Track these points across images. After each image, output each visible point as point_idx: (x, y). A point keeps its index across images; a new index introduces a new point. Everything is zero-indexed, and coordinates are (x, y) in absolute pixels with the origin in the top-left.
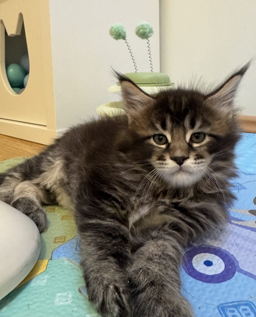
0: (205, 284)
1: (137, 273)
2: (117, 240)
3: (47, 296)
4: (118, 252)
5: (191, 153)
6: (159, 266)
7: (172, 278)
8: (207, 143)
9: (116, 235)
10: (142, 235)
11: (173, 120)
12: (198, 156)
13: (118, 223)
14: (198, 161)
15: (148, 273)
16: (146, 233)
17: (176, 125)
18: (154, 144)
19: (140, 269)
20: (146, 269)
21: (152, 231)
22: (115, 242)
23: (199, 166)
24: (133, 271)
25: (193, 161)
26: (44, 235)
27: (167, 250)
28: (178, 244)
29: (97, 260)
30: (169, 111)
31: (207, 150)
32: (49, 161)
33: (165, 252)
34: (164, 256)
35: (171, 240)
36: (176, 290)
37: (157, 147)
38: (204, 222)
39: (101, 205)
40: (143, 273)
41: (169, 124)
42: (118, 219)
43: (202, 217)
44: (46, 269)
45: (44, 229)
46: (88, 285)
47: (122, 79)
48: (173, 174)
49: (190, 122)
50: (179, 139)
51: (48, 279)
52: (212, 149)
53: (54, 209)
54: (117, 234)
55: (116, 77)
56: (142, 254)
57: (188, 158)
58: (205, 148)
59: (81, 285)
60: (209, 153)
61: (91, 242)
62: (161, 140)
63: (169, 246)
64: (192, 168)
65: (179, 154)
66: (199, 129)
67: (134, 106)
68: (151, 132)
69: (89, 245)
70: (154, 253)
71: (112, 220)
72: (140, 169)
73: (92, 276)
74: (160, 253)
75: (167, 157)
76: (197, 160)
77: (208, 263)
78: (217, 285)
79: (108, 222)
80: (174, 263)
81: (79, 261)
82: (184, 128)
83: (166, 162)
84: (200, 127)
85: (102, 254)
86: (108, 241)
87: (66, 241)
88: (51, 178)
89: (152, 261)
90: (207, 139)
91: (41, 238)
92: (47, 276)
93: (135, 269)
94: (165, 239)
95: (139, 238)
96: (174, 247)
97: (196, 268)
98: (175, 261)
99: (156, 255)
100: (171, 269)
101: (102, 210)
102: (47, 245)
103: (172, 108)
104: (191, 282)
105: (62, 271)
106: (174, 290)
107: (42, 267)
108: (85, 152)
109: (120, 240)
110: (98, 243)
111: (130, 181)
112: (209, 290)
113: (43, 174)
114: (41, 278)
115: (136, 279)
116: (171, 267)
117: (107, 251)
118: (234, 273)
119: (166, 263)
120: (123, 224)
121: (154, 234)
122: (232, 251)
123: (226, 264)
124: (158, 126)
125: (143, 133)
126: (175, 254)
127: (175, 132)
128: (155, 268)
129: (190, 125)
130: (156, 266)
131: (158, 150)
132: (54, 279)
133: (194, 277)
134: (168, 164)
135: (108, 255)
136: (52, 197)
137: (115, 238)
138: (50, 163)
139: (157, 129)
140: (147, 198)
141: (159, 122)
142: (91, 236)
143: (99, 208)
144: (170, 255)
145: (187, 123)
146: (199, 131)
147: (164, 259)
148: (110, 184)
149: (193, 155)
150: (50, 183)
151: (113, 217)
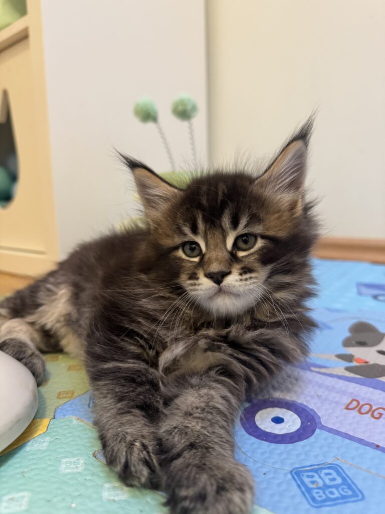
0: (273, 445)
1: (170, 434)
2: (144, 387)
3: (48, 463)
4: (145, 403)
5: (233, 266)
6: (202, 422)
7: (222, 438)
8: (260, 249)
9: (141, 380)
10: (177, 385)
11: (206, 220)
12: (245, 270)
13: (145, 365)
14: (245, 277)
15: (186, 433)
16: (182, 381)
17: (210, 227)
18: (184, 256)
19: (175, 428)
20: (182, 427)
21: (191, 377)
22: (140, 389)
23: (246, 285)
24: (164, 432)
25: (238, 277)
26: (43, 389)
27: (214, 400)
28: (229, 395)
29: (117, 414)
30: (200, 207)
31: (258, 260)
32: (49, 290)
33: (211, 404)
34: (209, 408)
35: (220, 388)
36: (227, 453)
37: (188, 260)
38: (268, 359)
39: (119, 343)
40: (179, 433)
41: (201, 225)
42: (144, 361)
43: (264, 353)
44: (47, 430)
45: (42, 381)
46: (104, 446)
47: (134, 165)
48: (211, 298)
49: (231, 220)
50: (216, 246)
51: (50, 442)
52: (266, 258)
53: (57, 357)
54: (144, 379)
55: (124, 163)
56: (177, 409)
57: (229, 273)
58: (256, 256)
59: (96, 449)
60: (262, 263)
61: (108, 393)
62: (192, 250)
63: (216, 396)
64: (236, 287)
65: (215, 268)
66: (245, 228)
67: (154, 205)
68: (178, 240)
69: (105, 397)
70: (194, 405)
71: (136, 361)
72: (168, 295)
73: (109, 434)
74: (203, 405)
75: (201, 275)
76: (243, 275)
77: (278, 420)
78: (290, 446)
79: (131, 365)
80: (223, 418)
81: (92, 419)
82: (223, 229)
83: (200, 281)
84: (246, 226)
85: (123, 407)
86: (131, 389)
87: (75, 397)
88: (53, 314)
89: (192, 416)
90: (260, 243)
91: (39, 392)
92: (48, 439)
93: (166, 428)
94: (211, 388)
95: (172, 390)
96: (224, 398)
97: (260, 426)
98: (225, 416)
99: (197, 408)
100: (220, 426)
101: (121, 348)
102: (48, 402)
103: (204, 201)
104: (252, 444)
105: (70, 433)
106: (224, 453)
107: (40, 428)
108: (100, 273)
109: (148, 387)
110: (118, 392)
111: (155, 310)
112: (278, 452)
113: (41, 308)
114: (39, 440)
115: (168, 442)
116: (220, 424)
117: (129, 403)
118: (314, 431)
119: (213, 419)
120: (151, 366)
121: (194, 381)
122: (312, 404)
123: (303, 420)
124: (187, 230)
125: (168, 242)
126: (226, 406)
127: (209, 236)
128: (196, 426)
129: (231, 224)
130: (197, 422)
131: (189, 265)
132: (58, 442)
133: (258, 437)
134: (202, 284)
135: (132, 407)
136: (53, 341)
137: (141, 384)
138: (50, 293)
139: (186, 235)
140: (181, 331)
141: (188, 225)
142: (105, 385)
143: (117, 347)
144: (218, 408)
145: (226, 221)
146: (246, 231)
147: (208, 412)
148: (132, 316)
149: (237, 269)
150: (52, 321)
151: (138, 357)
